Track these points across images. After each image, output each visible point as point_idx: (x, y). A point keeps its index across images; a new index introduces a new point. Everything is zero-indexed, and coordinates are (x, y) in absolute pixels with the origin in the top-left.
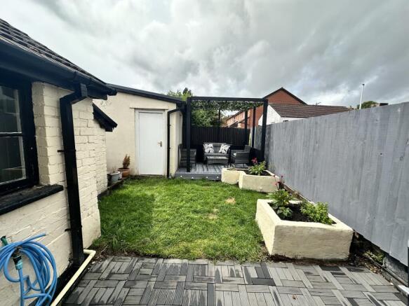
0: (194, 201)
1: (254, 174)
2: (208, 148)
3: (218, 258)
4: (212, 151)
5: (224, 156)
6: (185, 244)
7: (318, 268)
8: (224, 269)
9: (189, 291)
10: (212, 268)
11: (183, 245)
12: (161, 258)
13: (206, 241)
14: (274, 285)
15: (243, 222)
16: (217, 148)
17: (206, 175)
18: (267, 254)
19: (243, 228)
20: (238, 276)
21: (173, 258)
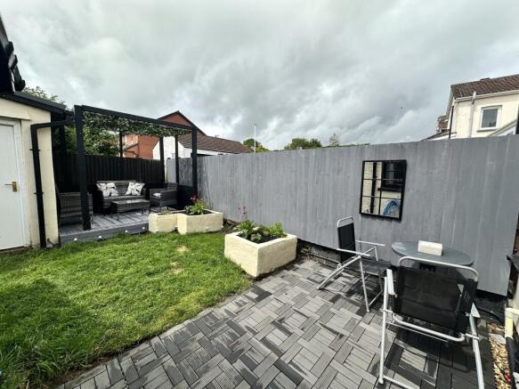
0: (135, 263)
1: (196, 214)
2: (108, 189)
3: (218, 301)
4: (115, 193)
5: (139, 198)
6: (172, 308)
7: (285, 271)
8: (230, 305)
9: (217, 339)
10: (220, 312)
11: (171, 311)
12: (154, 336)
13: (193, 294)
14: (271, 294)
15: (214, 263)
16: (121, 188)
17: (124, 229)
18: (251, 278)
19: (219, 268)
20: (245, 303)
21: (170, 328)
